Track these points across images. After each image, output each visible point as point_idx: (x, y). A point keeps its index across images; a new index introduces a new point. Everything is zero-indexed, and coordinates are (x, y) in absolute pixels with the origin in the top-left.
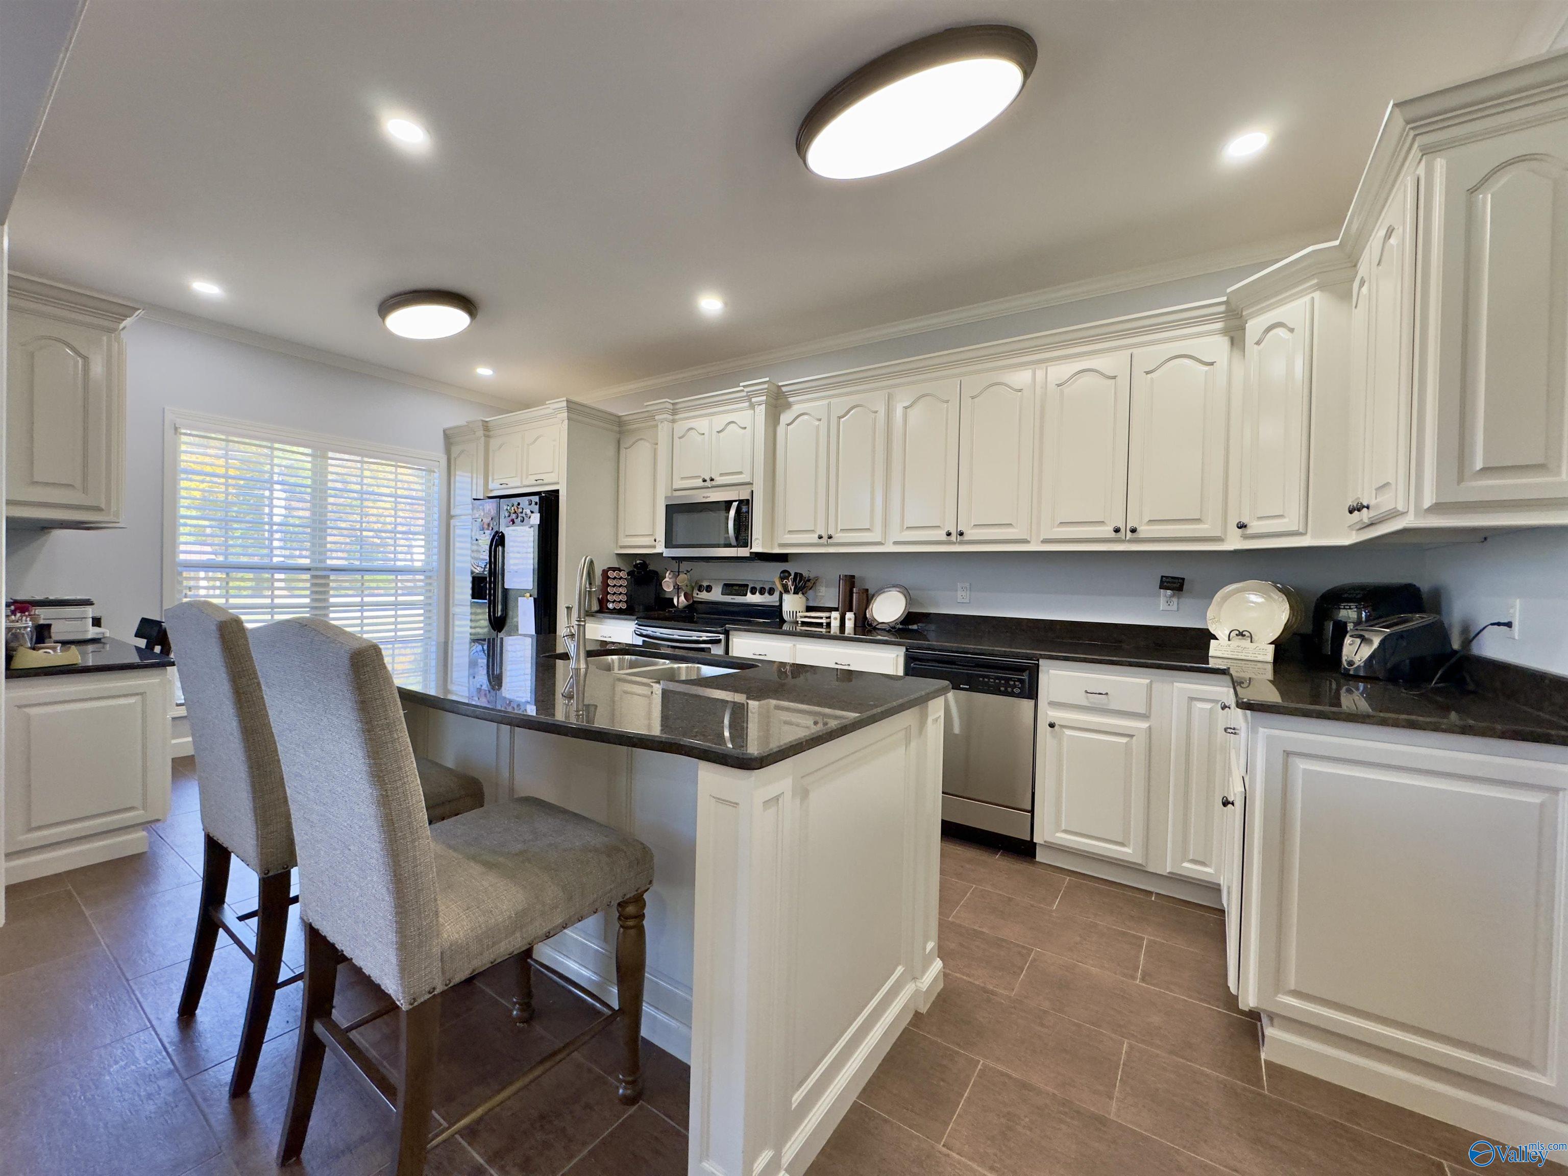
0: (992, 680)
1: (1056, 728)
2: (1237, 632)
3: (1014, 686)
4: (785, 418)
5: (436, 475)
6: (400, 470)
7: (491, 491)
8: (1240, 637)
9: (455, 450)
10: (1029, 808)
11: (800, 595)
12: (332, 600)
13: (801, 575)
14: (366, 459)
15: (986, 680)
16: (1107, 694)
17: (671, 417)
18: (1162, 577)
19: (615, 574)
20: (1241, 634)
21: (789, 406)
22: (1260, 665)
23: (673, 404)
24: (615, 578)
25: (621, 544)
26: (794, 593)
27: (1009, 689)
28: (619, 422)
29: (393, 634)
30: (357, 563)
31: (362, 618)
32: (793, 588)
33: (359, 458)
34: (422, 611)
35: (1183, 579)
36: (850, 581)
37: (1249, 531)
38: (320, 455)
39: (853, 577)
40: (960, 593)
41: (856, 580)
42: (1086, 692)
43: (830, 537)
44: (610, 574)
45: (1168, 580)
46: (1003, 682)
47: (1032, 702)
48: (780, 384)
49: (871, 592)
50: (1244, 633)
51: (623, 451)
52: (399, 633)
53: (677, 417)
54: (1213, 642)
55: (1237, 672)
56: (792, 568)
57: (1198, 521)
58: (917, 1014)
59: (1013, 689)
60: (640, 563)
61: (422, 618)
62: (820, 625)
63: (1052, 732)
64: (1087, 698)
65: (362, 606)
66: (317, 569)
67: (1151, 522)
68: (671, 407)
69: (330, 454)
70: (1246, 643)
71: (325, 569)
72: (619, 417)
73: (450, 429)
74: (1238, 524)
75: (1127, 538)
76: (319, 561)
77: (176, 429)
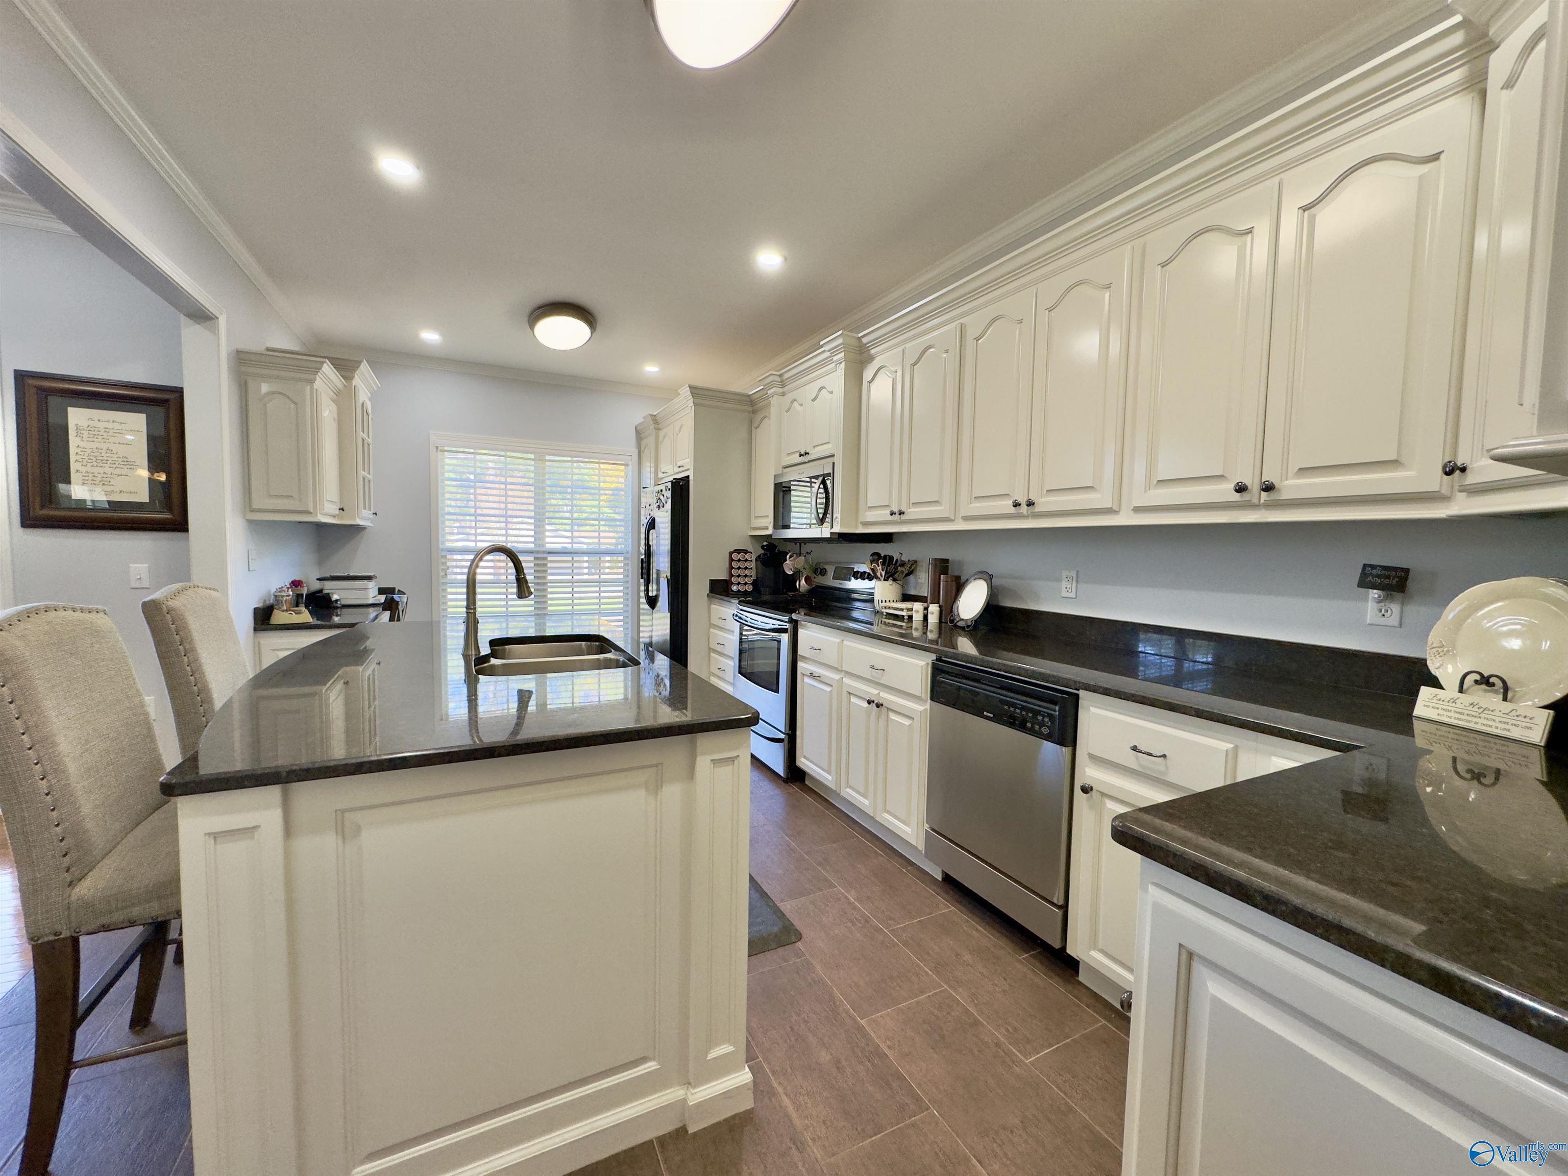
0: (1018, 711)
1: (1094, 793)
2: (1478, 677)
3: (1042, 725)
4: (868, 374)
5: (630, 467)
6: (602, 466)
7: (662, 479)
8: (1484, 687)
9: (643, 443)
10: (1061, 902)
11: (890, 582)
12: (550, 577)
13: (891, 558)
14: (575, 459)
15: (1012, 709)
16: (1164, 756)
17: (781, 390)
18: (1365, 566)
19: (740, 556)
20: (1485, 681)
21: (871, 359)
22: (1514, 748)
23: (781, 376)
24: (739, 560)
25: (753, 525)
26: (884, 580)
27: (1037, 727)
28: (751, 401)
29: (597, 607)
30: (569, 546)
31: (572, 593)
32: (883, 573)
33: (569, 459)
34: (622, 588)
35: (1407, 571)
36: (942, 566)
37: (1471, 479)
38: (540, 459)
39: (947, 561)
40: (1064, 584)
41: (950, 565)
42: (1135, 748)
43: (901, 513)
44: (734, 556)
45: (1375, 572)
46: (1030, 715)
47: (1066, 751)
48: (860, 335)
49: (963, 579)
50: (1492, 680)
51: (754, 430)
52: (602, 607)
53: (785, 389)
54: (1425, 692)
55: (1468, 753)
56: (884, 549)
57: (1394, 464)
58: (681, 1132)
59: (1040, 728)
60: (766, 545)
61: (622, 594)
62: (901, 618)
63: (1088, 800)
64: (1137, 758)
65: (573, 583)
66: (538, 552)
67: (1303, 471)
68: (778, 379)
69: (548, 458)
70: (1494, 700)
71: (544, 552)
72: (749, 396)
73: (640, 424)
74: (1444, 467)
75: (1262, 501)
76: (539, 546)
77: (437, 448)
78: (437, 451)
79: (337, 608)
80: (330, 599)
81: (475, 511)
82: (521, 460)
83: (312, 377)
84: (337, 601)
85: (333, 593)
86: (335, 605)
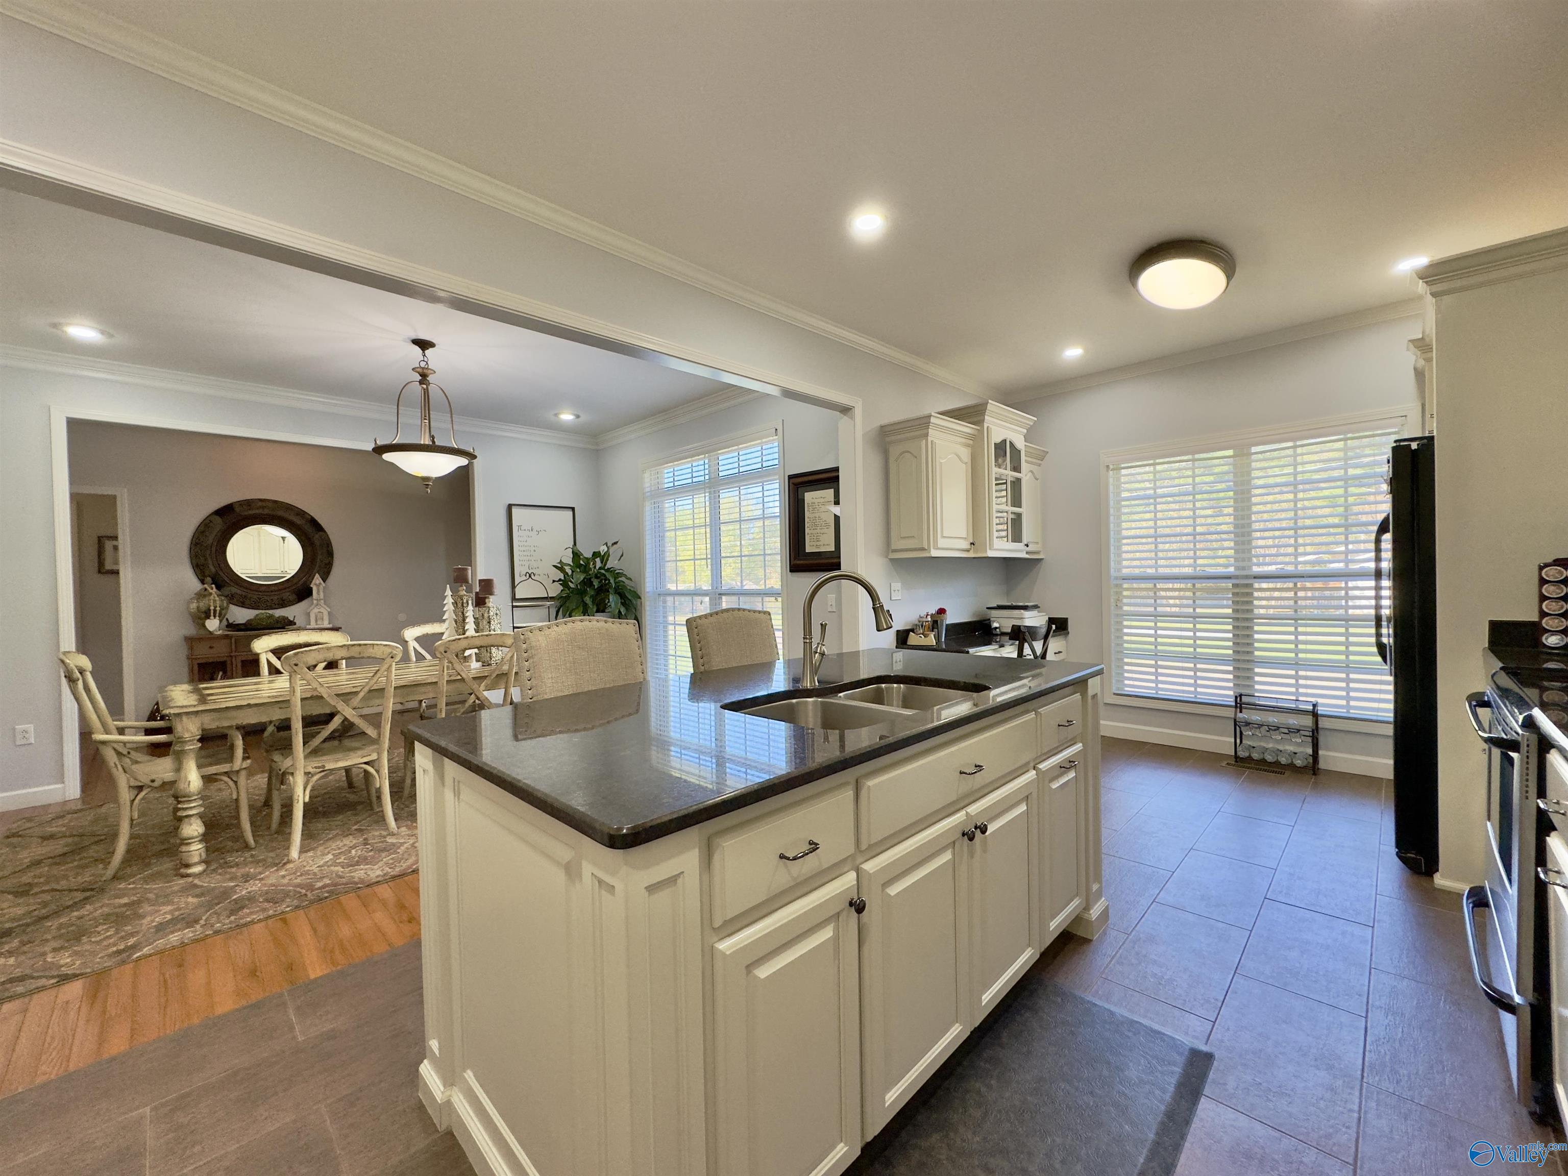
29: (1342, 657)
31: (1295, 634)
33: (1290, 444)
65: (1296, 620)
71: (1247, 577)
76: (1243, 568)
77: (1108, 466)
78: (1107, 471)
79: (997, 635)
80: (990, 626)
81: (1156, 532)
82: (1218, 461)
83: (925, 431)
84: (996, 628)
85: (994, 621)
86: (994, 632)
